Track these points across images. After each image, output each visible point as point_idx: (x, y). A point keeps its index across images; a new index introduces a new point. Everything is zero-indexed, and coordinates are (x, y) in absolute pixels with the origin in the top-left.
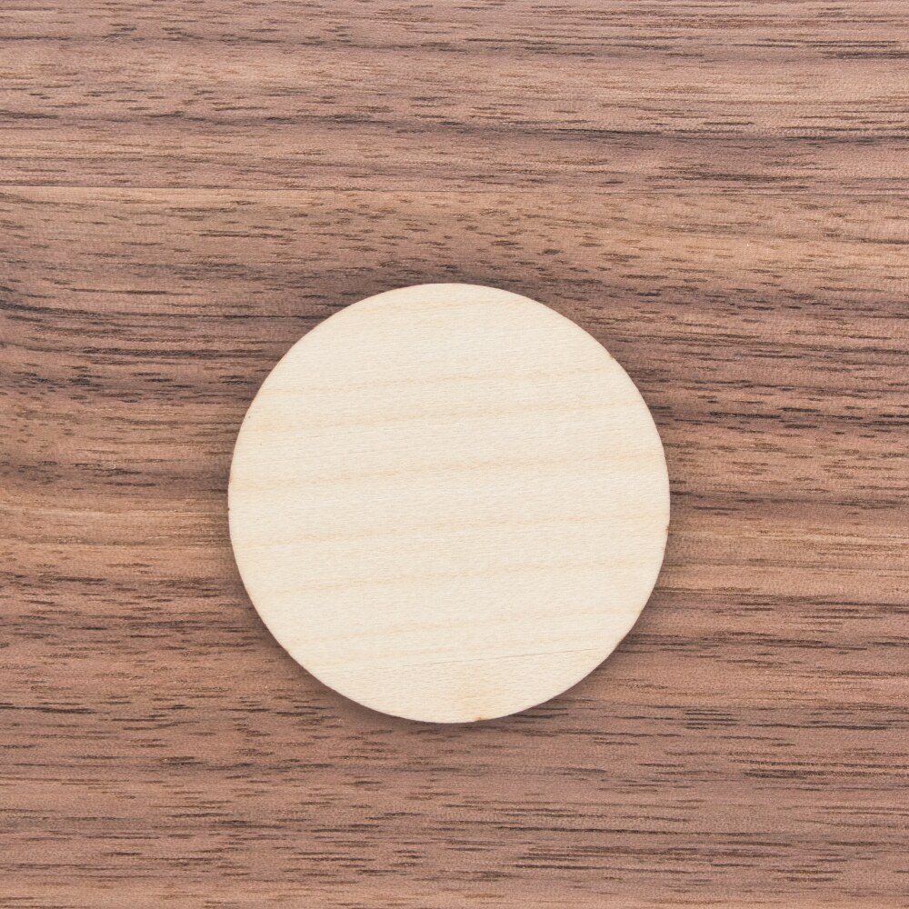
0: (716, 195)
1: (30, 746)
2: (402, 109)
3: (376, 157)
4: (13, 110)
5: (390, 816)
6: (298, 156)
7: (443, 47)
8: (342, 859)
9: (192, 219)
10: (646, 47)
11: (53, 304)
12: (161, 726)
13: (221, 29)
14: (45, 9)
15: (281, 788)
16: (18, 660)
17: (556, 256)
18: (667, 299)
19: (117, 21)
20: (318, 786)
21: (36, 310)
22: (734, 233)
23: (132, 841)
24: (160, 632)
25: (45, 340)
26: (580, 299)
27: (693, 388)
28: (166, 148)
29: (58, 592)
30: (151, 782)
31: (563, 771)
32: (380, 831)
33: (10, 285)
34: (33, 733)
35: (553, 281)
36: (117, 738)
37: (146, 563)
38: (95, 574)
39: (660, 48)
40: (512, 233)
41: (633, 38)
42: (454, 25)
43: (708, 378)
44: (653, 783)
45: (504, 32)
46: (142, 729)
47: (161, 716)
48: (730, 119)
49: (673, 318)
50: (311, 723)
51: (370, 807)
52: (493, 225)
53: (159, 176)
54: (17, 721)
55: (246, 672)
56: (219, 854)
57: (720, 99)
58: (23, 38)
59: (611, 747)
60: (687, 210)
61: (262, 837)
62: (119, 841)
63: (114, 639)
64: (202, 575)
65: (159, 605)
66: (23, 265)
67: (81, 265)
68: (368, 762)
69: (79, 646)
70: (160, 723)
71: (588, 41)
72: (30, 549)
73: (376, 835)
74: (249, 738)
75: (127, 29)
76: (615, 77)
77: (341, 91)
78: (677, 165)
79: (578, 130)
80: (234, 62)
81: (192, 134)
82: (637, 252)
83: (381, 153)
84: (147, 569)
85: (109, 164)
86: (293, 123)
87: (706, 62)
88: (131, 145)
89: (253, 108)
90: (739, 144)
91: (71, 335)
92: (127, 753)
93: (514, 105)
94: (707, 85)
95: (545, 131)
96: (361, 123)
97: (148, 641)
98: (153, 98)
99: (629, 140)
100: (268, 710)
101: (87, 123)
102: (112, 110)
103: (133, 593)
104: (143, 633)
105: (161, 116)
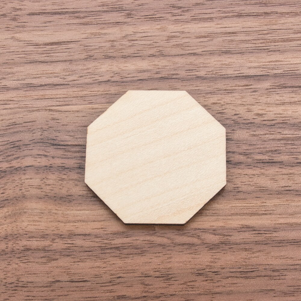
0: (290, 93)
1: (67, 295)
2: (183, 74)
4: (55, 83)
7: (194, 54)
10: (261, 49)
11: (69, 143)
12: (113, 285)
13: (122, 54)
14: (64, 52)
16: (61, 264)
17: (238, 116)
18: (278, 127)
19: (88, 54)
21: (64, 145)
22: (297, 104)
24: (111, 251)
25: (67, 155)
26: (248, 129)
27: (290, 155)
28: (106, 91)
29: (75, 240)
31: (259, 291)
33: (55, 138)
34: (68, 290)
35: (239, 123)
36: (98, 290)
37: (105, 227)
38: (87, 232)
40: (223, 110)
41: (256, 47)
42: (198, 47)
43: (294, 151)
44: (293, 293)
45: (214, 48)
46: (107, 286)
47: (113, 281)
48: (291, 69)
49: (279, 133)
50: (167, 280)
52: (216, 107)
53: (103, 100)
54: (62, 286)
55: (143, 263)
57: (287, 63)
58: (57, 61)
59: (276, 281)
60: (281, 98)
63: (95, 255)
65: (111, 241)
66: (59, 131)
67: (78, 130)
68: (189, 292)
69: (83, 258)
70: (113, 283)
71: (241, 49)
72: (65, 225)
74: (145, 287)
75: (91, 56)
76: (252, 59)
77: (162, 70)
78: (276, 84)
79: (242, 76)
80: (126, 63)
81: (114, 86)
82: (265, 113)
83: (177, 88)
84: (105, 229)
85: (87, 98)
86: (147, 81)
87: (281, 52)
88: (94, 91)
89: (133, 77)
90: (295, 76)
91: (76, 153)
92: (102, 295)
93: (220, 70)
94: (282, 59)
95: (231, 77)
96: (169, 79)
97: (107, 255)
98: (100, 76)
99: (259, 78)
100: (152, 276)
101: (79, 86)
102: (87, 81)
103: (101, 238)
104: (105, 252)
105: (103, 82)
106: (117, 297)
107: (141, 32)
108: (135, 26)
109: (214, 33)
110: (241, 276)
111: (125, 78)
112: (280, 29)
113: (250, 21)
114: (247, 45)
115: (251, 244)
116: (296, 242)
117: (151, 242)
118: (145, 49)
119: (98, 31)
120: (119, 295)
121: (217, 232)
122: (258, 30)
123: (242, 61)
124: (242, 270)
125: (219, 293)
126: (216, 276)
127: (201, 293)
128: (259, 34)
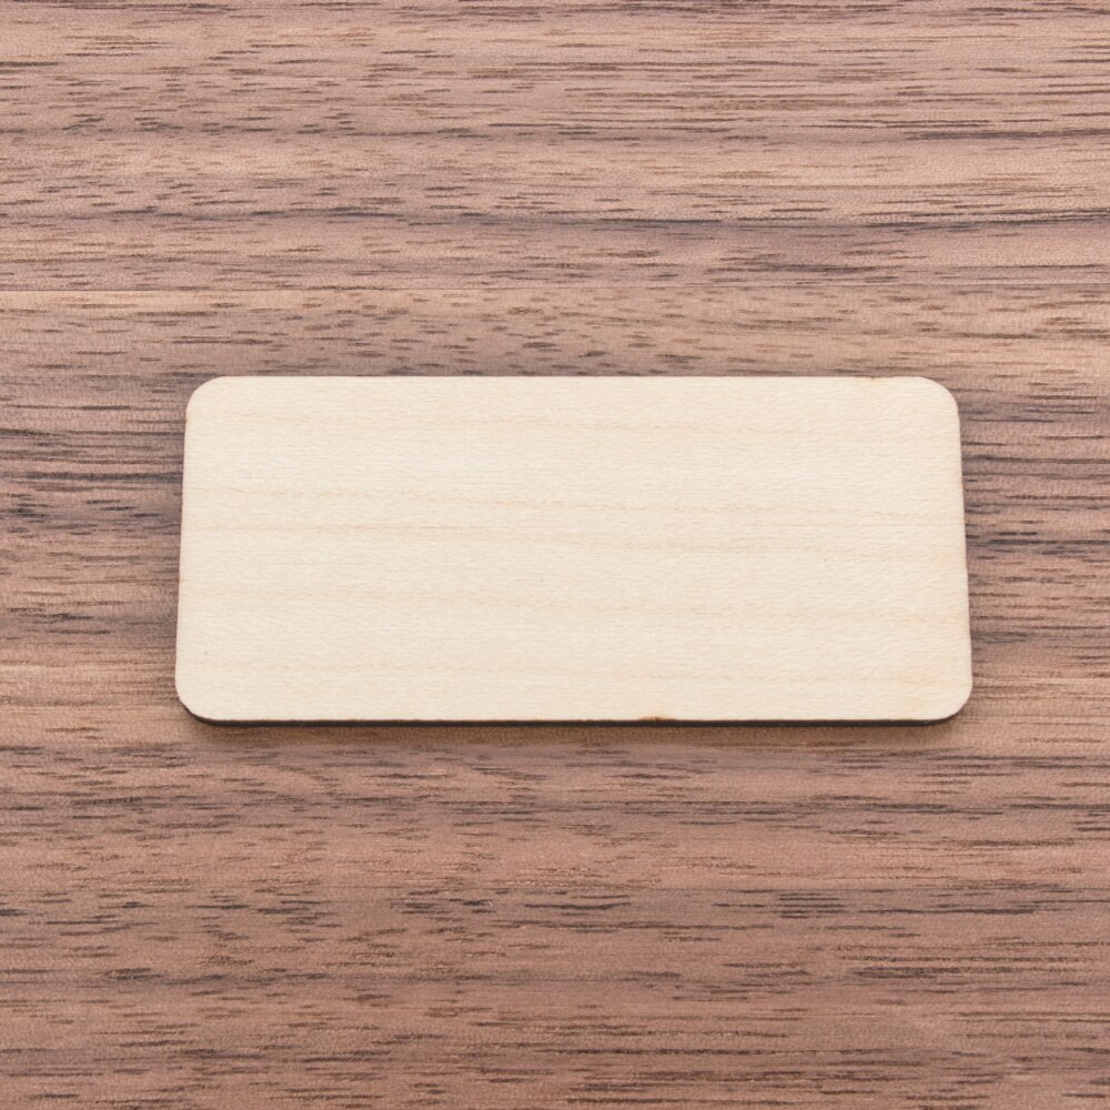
0: (789, 287)
2: (415, 200)
3: (385, 252)
5: (402, 1039)
6: (292, 253)
7: (464, 134)
8: (341, 1097)
9: (165, 324)
10: (699, 130)
12: (108, 930)
13: (203, 118)
15: (263, 1006)
17: (601, 358)
19: (82, 111)
20: (309, 1003)
22: (813, 329)
23: (67, 1080)
24: (109, 811)
28: (135, 246)
30: (94, 1002)
31: (625, 976)
32: (390, 1060)
36: (52, 946)
37: (94, 726)
38: (31, 740)
39: (715, 131)
40: (548, 334)
41: (683, 120)
42: (477, 110)
44: (742, 988)
45: (536, 116)
46: (84, 933)
47: (109, 916)
48: (801, 206)
50: (302, 923)
51: (376, 1028)
52: (524, 325)
53: (126, 278)
55: (220, 859)
56: (180, 1093)
57: (789, 184)
59: (685, 944)
60: (757, 305)
61: (235, 1071)
62: (50, 1079)
63: (52, 821)
64: (165, 739)
65: (111, 777)
67: (27, 378)
68: (374, 970)
69: (7, 831)
70: (107, 926)
71: (631, 124)
73: (386, 1065)
74: (222, 942)
75: (93, 120)
76: (664, 162)
77: (343, 181)
78: (742, 256)
79: (624, 220)
80: (218, 153)
81: (166, 231)
82: (698, 352)
83: (391, 248)
84: (97, 734)
85: (66, 265)
86: (286, 217)
87: (770, 144)
88: (93, 245)
89: (239, 202)
90: (813, 232)
91: (13, 459)
92: (63, 965)
93: (548, 194)
94: (772, 170)
95: (585, 222)
96: (366, 215)
97: (96, 823)
98: (121, 192)
99: (684, 230)
100: (246, 906)
101: (41, 221)
102: (72, 207)
103: (78, 763)
104: (89, 813)
105: (130, 212)
106: (118, 975)
107: (280, 46)
108: (256, 22)
109: (537, 64)
110: (565, 920)
111: (208, 203)
112: (772, 63)
113: (670, 28)
114: (653, 113)
115: (609, 812)
116: (767, 813)
117: (253, 788)
118: (288, 106)
119: (125, 33)
120: (127, 967)
121: (492, 762)
122: (697, 61)
123: (630, 166)
124: (569, 902)
125: (480, 978)
126: (476, 917)
127: (418, 974)
128: (698, 74)
